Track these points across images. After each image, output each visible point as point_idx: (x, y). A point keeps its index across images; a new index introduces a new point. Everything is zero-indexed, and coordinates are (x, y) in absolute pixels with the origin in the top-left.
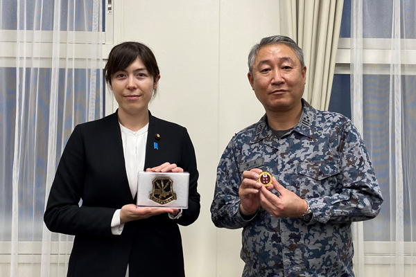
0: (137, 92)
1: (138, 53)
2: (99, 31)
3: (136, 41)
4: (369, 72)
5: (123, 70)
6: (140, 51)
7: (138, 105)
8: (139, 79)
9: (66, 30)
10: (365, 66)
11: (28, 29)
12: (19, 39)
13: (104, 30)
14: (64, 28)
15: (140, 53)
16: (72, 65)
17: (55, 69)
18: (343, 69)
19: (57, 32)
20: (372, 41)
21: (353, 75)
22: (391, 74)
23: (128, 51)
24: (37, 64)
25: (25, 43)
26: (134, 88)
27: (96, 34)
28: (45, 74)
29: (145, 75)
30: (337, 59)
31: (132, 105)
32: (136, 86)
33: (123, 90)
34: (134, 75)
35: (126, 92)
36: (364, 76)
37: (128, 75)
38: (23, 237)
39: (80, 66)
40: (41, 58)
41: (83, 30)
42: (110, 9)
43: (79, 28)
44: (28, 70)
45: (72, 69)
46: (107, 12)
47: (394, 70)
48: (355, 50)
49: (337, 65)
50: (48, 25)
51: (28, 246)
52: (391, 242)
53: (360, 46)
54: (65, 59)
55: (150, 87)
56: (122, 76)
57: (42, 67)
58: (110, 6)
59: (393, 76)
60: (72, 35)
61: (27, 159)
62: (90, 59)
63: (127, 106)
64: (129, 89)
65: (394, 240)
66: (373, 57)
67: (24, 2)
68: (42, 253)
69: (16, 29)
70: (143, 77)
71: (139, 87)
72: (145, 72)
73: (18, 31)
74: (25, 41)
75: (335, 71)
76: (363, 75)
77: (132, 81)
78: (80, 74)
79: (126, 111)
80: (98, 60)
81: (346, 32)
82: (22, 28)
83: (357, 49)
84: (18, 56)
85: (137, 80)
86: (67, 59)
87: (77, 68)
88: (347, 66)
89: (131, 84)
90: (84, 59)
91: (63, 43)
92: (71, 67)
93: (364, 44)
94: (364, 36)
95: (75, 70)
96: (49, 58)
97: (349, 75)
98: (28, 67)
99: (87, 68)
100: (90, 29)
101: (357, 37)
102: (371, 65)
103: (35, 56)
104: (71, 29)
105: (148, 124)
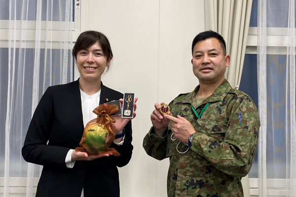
0: (94, 65)
2: (70, 21)
4: (271, 53)
5: (85, 49)
6: (99, 37)
9: (46, 20)
10: (268, 48)
11: (17, 19)
12: (10, 27)
13: (73, 21)
14: (44, 18)
16: (50, 46)
17: (37, 49)
18: (251, 50)
19: (39, 21)
20: (273, 30)
21: (259, 55)
22: (287, 54)
24: (24, 46)
25: (15, 30)
26: (93, 63)
27: (67, 24)
28: (30, 52)
29: (101, 54)
30: (247, 43)
32: (94, 61)
34: (93, 53)
36: (268, 56)
37: (89, 53)
38: (13, 173)
39: (56, 47)
40: (27, 41)
41: (59, 20)
42: (78, 4)
43: (55, 19)
44: (17, 50)
45: (50, 49)
46: (76, 7)
47: (289, 51)
48: (261, 36)
49: (248, 47)
50: (32, 17)
51: (16, 181)
52: (287, 179)
53: (265, 33)
54: (45, 41)
56: (84, 53)
57: (28, 47)
58: (78, 2)
59: (289, 56)
60: (50, 24)
61: (16, 116)
62: (63, 42)
64: (88, 62)
65: (289, 178)
66: (273, 41)
67: (14, 1)
68: (27, 186)
69: (9, 19)
71: (96, 62)
72: (101, 52)
73: (10, 21)
74: (15, 28)
75: (246, 52)
78: (56, 53)
80: (69, 42)
81: (254, 23)
82: (13, 19)
84: (10, 39)
85: (95, 57)
86: (46, 42)
87: (54, 48)
88: (255, 48)
89: (90, 60)
90: (59, 42)
91: (44, 29)
92: (49, 48)
93: (267, 31)
94: (268, 26)
95: (52, 50)
96: (33, 41)
97: (256, 55)
98: (17, 47)
99: (61, 48)
100: (64, 20)
101: (262, 26)
102: (273, 48)
103: (22, 39)
104: (50, 20)
105: (100, 90)
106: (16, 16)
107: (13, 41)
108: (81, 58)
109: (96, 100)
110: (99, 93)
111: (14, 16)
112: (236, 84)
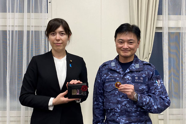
0: (60, 42)
1: (61, 23)
3: (60, 18)
4: (171, 31)
6: (62, 22)
7: (61, 48)
8: (61, 36)
9: (30, 12)
10: (169, 28)
11: (12, 12)
12: (8, 17)
13: (47, 13)
14: (29, 11)
15: (62, 24)
17: (25, 31)
18: (159, 30)
19: (26, 13)
21: (163, 32)
22: (181, 32)
23: (56, 23)
24: (16, 29)
25: (11, 19)
26: (59, 40)
27: (44, 14)
28: (21, 33)
29: (64, 34)
30: (156, 25)
31: (58, 47)
32: (60, 39)
33: (54, 41)
34: (59, 34)
35: (55, 42)
37: (56, 34)
38: (12, 109)
39: (37, 29)
40: (19, 26)
41: (38, 13)
42: (50, 2)
43: (36, 11)
44: (12, 31)
46: (49, 4)
47: (182, 30)
49: (157, 28)
51: (14, 113)
53: (167, 19)
55: (66, 39)
56: (53, 34)
57: (19, 30)
59: (182, 33)
60: (33, 15)
62: (41, 26)
63: (56, 48)
64: (57, 40)
65: (182, 108)
66: (172, 24)
67: (10, 1)
68: (21, 116)
69: (7, 12)
70: (63, 35)
71: (61, 39)
72: (64, 32)
73: (8, 13)
75: (155, 31)
76: (169, 32)
77: (58, 36)
78: (37, 33)
79: (55, 50)
81: (160, 12)
82: (9, 12)
83: (165, 20)
84: (8, 24)
86: (31, 27)
87: (35, 30)
88: (161, 28)
89: (58, 38)
90: (39, 26)
91: (29, 18)
92: (32, 30)
93: (169, 18)
94: (169, 14)
95: (35, 31)
96: (22, 26)
97: (162, 32)
98: (13, 30)
99: (40, 30)
100: (41, 12)
101: (165, 15)
102: (172, 28)
103: (16, 25)
104: (32, 12)
105: (66, 56)
106: (11, 10)
107: (9, 26)
108: (52, 37)
109: (64, 62)
110: (65, 57)
111: (10, 10)
112: (150, 51)
